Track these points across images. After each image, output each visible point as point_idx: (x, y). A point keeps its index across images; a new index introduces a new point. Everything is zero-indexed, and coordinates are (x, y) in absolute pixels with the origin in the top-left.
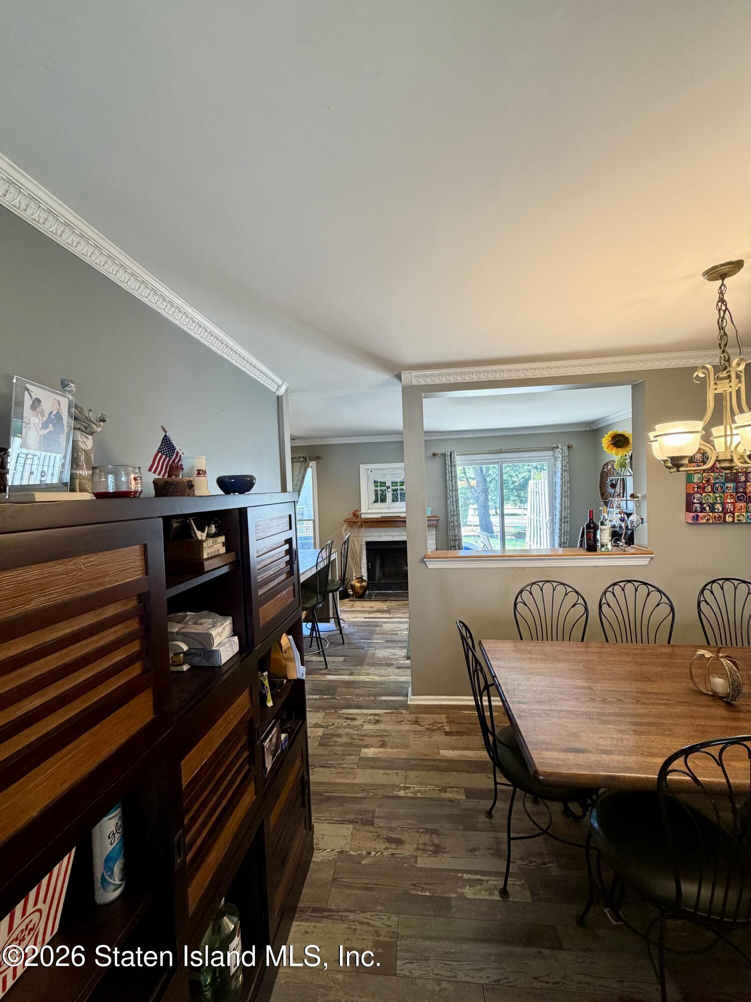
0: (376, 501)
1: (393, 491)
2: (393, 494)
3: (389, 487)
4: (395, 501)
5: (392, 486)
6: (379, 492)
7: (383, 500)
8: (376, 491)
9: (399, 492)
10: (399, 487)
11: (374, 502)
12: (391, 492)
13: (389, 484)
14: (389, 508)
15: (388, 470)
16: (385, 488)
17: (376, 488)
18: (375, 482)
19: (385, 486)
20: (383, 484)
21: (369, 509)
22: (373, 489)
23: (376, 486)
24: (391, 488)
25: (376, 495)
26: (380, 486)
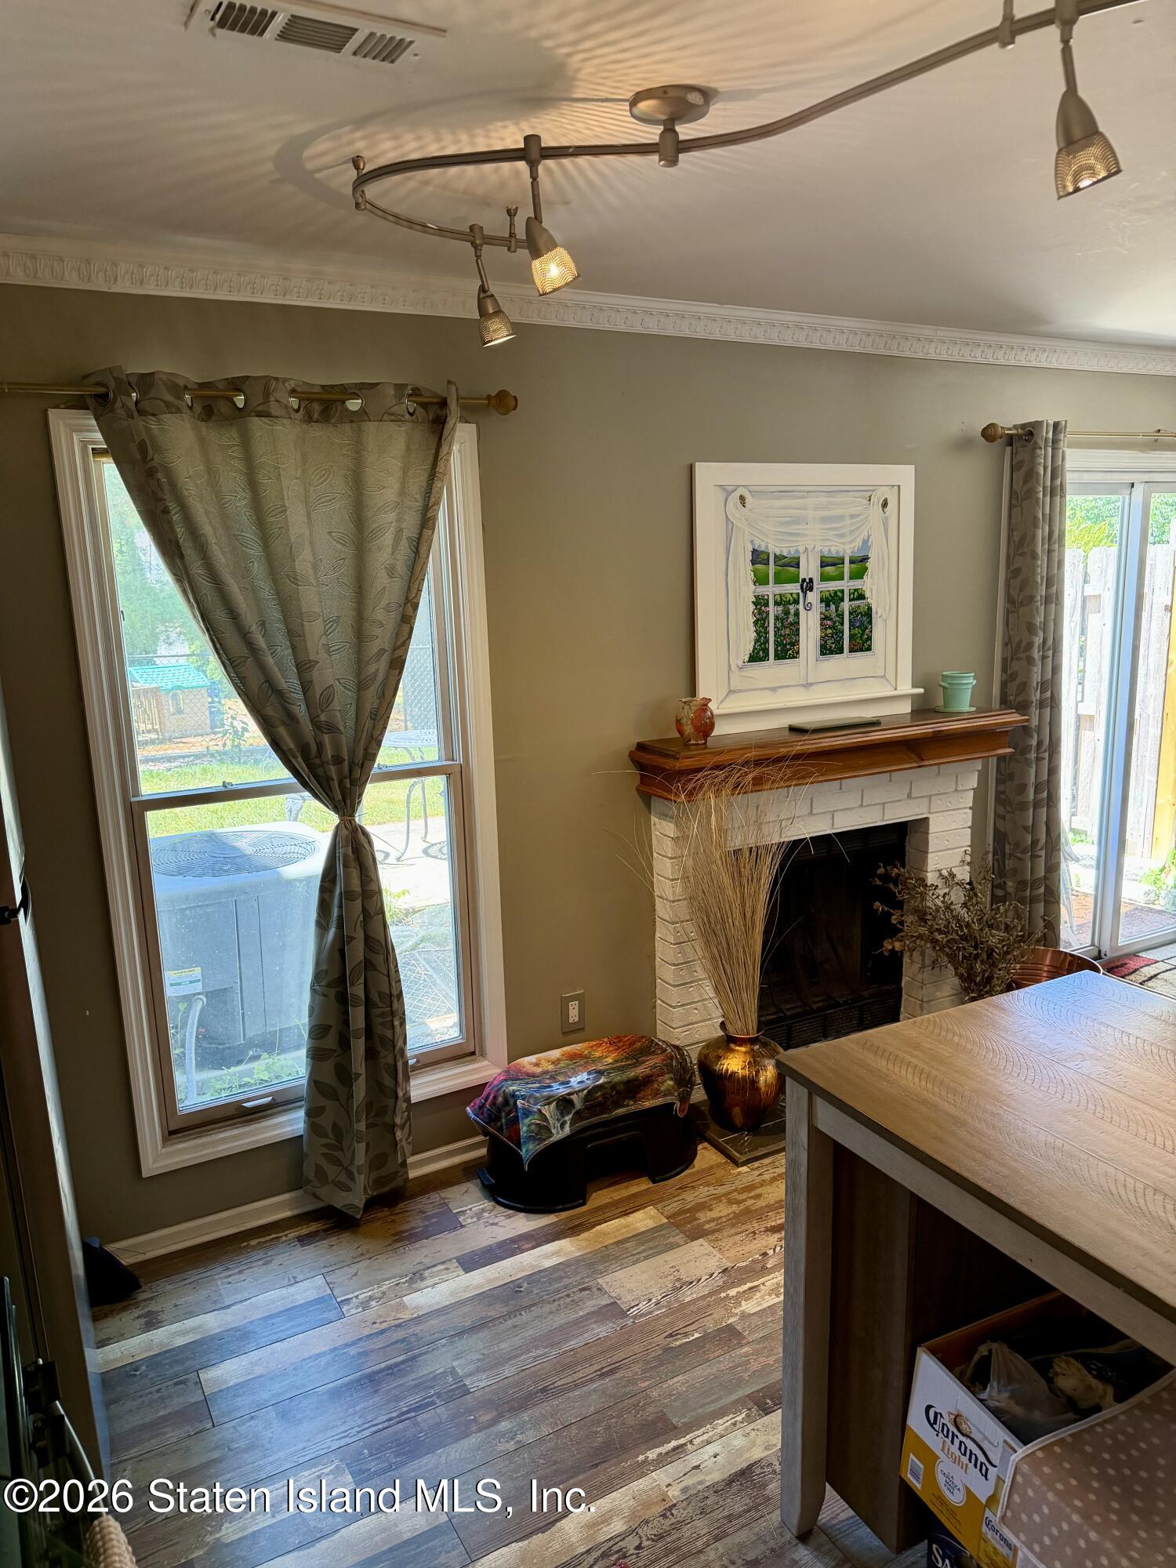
0: (758, 656)
1: (832, 600)
2: (825, 618)
3: (808, 586)
4: (832, 652)
5: (824, 578)
6: (772, 610)
7: (787, 649)
8: (760, 602)
9: (846, 606)
10: (846, 585)
11: (754, 658)
12: (817, 609)
13: (809, 568)
14: (808, 685)
15: (811, 501)
16: (793, 588)
17: (762, 590)
18: (758, 557)
19: (794, 579)
20: (788, 565)
21: (731, 692)
22: (748, 591)
23: (760, 580)
24: (818, 585)
25: (761, 621)
26: (779, 580)
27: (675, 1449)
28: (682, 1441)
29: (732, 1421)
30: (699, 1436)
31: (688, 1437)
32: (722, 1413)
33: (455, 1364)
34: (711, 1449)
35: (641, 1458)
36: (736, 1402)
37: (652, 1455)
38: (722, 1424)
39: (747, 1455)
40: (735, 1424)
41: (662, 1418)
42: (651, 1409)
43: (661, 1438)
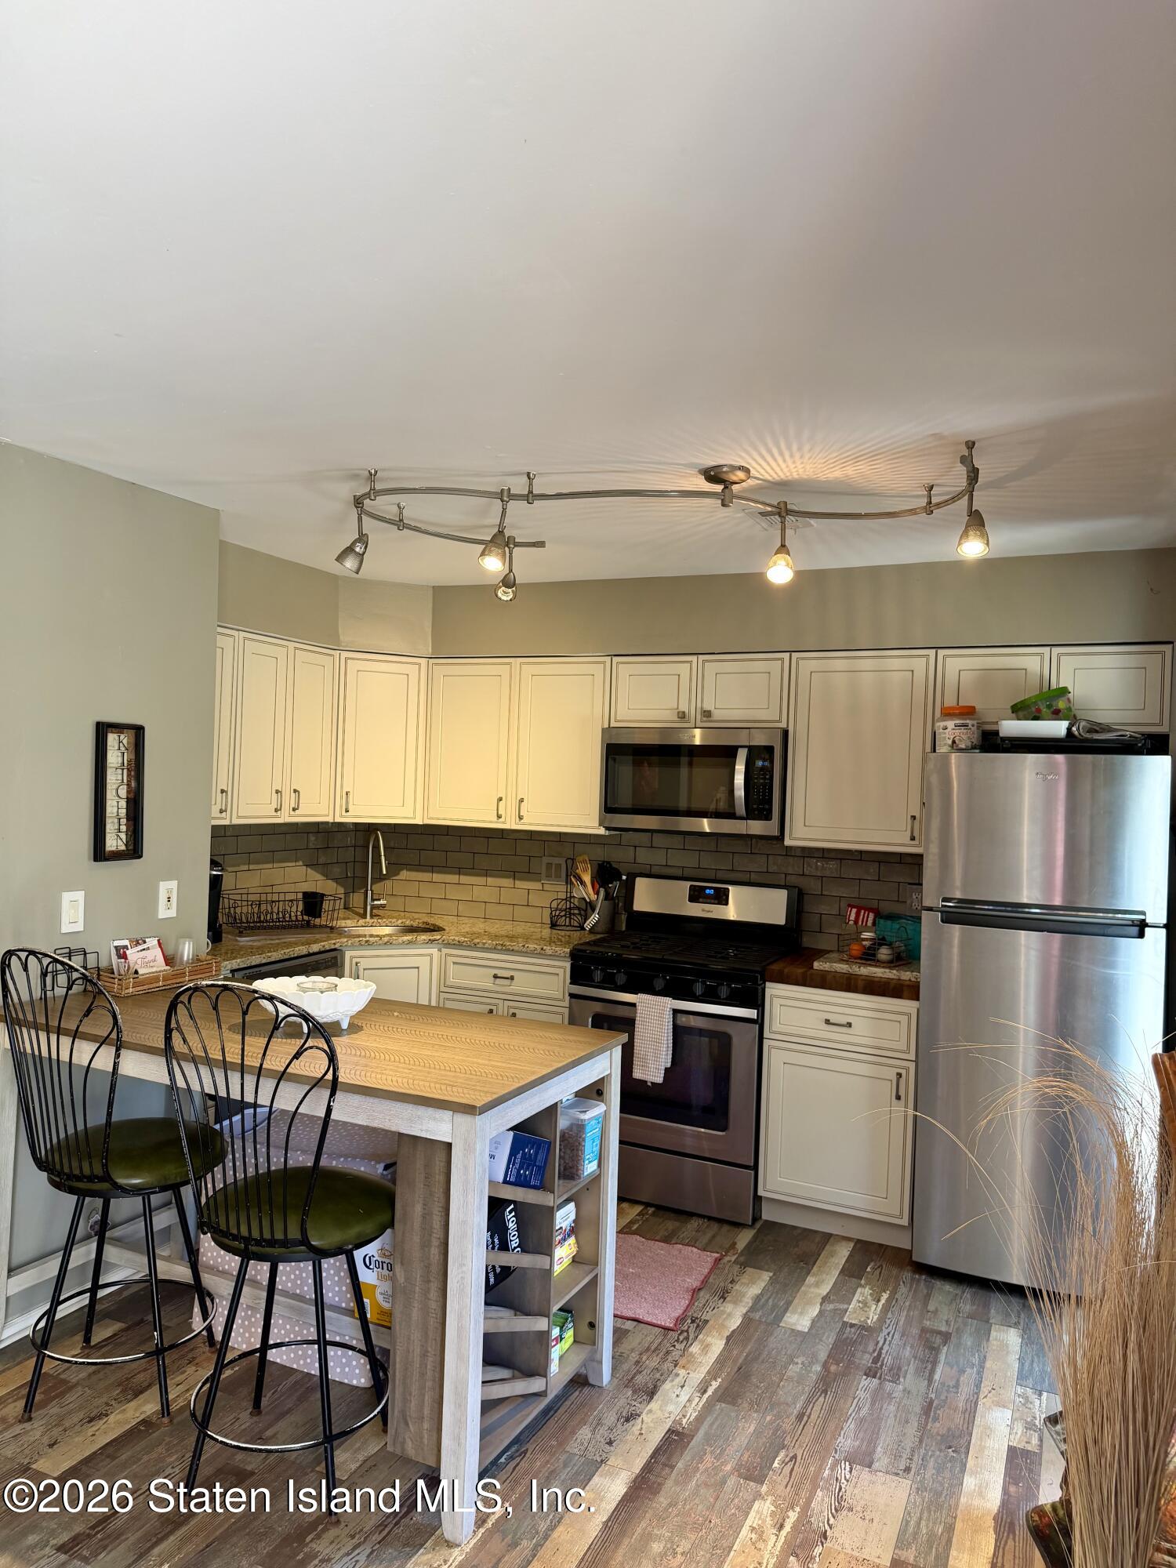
27: (705, 1391)
28: (706, 1396)
29: (688, 1417)
30: (698, 1403)
31: (705, 1400)
32: (700, 1419)
33: (901, 1387)
34: (684, 1398)
35: (720, 1380)
36: (697, 1429)
37: (715, 1385)
38: (692, 1414)
39: (659, 1402)
40: (684, 1416)
41: (733, 1403)
42: (746, 1405)
43: (720, 1393)
